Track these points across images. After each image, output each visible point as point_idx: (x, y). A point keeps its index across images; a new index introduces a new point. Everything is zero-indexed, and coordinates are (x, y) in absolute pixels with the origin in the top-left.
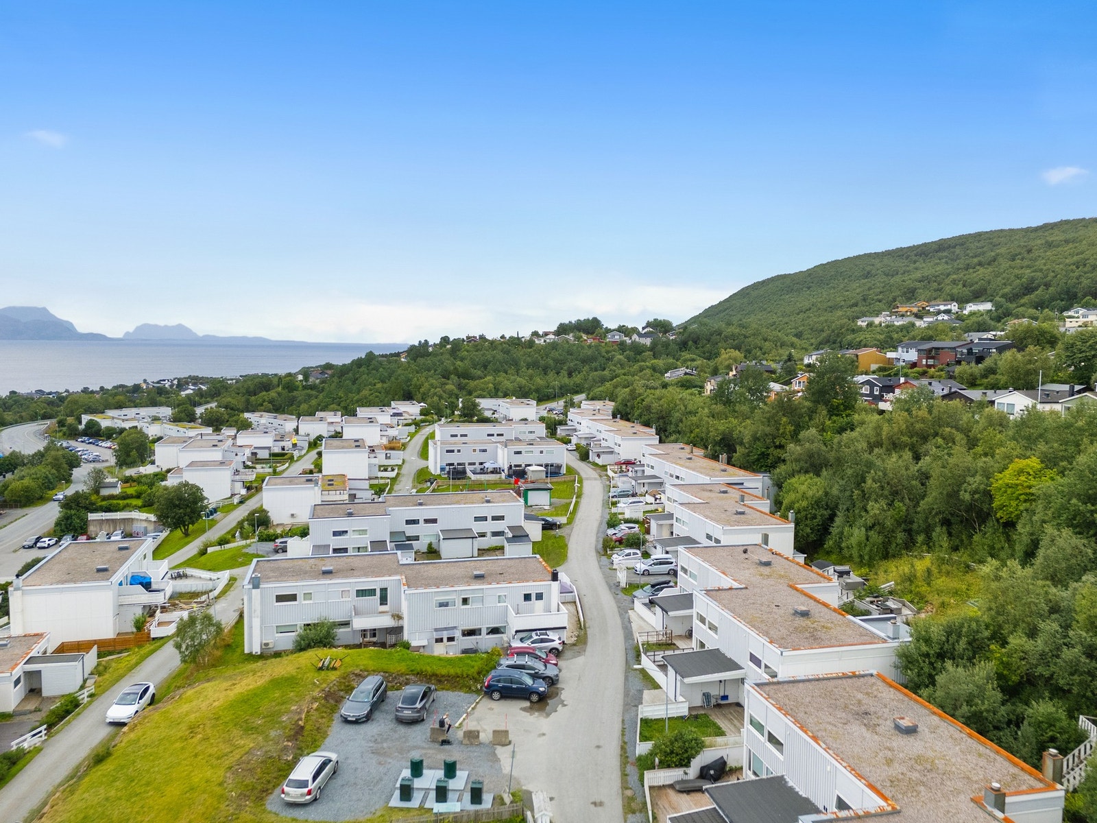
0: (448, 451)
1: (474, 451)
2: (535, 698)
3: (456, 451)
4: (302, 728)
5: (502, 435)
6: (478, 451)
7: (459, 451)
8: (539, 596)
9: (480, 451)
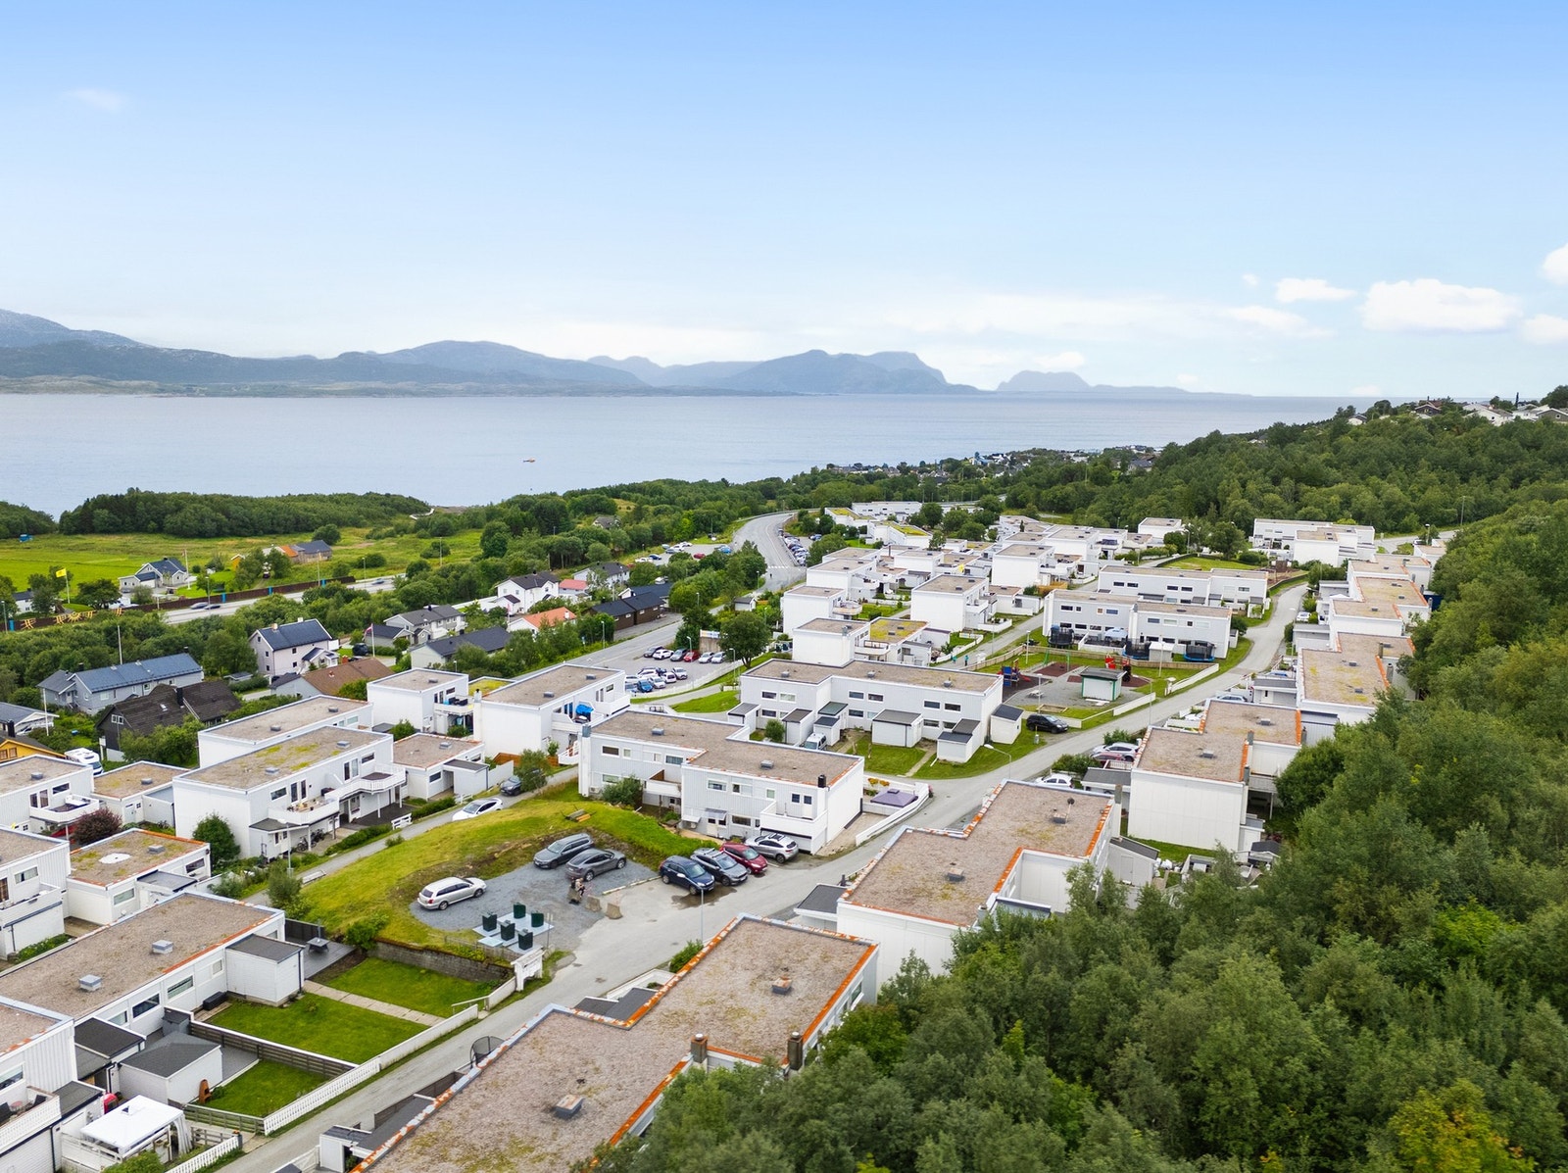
0: (1064, 608)
1: (1100, 611)
2: (693, 891)
3: (1075, 609)
4: (495, 859)
5: (1190, 589)
6: (1105, 611)
7: (1079, 609)
8: (808, 800)
9: (1109, 612)
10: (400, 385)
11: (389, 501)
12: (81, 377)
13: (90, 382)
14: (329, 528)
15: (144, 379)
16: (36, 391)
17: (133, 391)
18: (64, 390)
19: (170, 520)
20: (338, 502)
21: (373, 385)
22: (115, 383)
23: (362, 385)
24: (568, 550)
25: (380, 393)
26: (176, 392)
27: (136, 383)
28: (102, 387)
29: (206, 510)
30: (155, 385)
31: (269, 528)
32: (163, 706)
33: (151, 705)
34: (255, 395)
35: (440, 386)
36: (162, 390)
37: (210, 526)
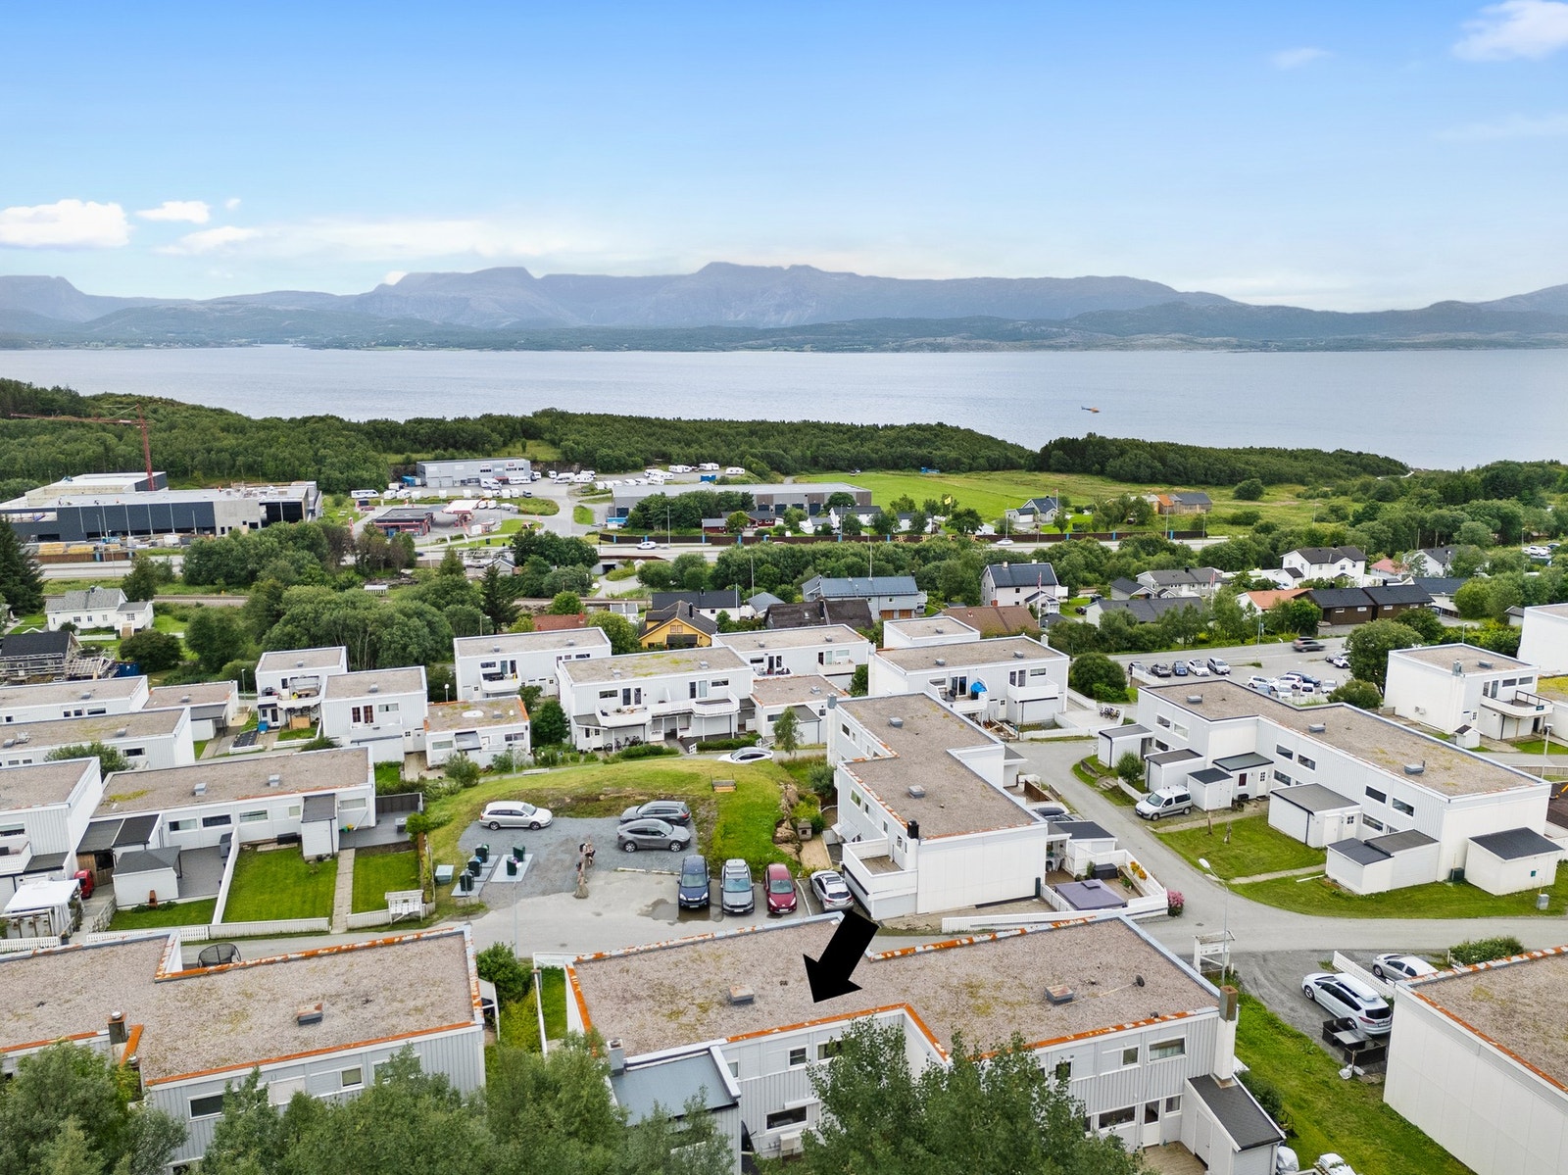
10: (1497, 335)
11: (1357, 460)
12: (1173, 335)
13: (1182, 339)
14: (1252, 483)
15: (1227, 335)
16: (1133, 348)
17: (1213, 347)
18: (1156, 347)
19: (1113, 464)
20: (1296, 458)
21: (1463, 336)
22: (1200, 340)
23: (1451, 336)
24: (1448, 527)
25: (1468, 345)
26: (1253, 347)
27: (1218, 339)
28: (1189, 345)
29: (1144, 456)
30: (1234, 340)
31: (1202, 478)
32: (806, 615)
33: (798, 611)
34: (1327, 350)
35: (1548, 336)
36: (1240, 346)
37: (1144, 472)
